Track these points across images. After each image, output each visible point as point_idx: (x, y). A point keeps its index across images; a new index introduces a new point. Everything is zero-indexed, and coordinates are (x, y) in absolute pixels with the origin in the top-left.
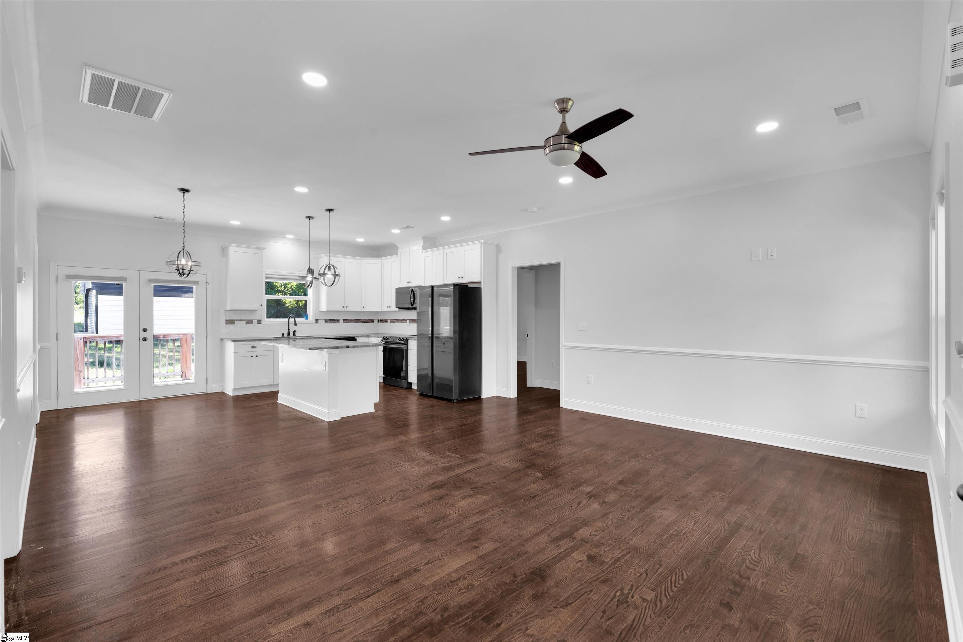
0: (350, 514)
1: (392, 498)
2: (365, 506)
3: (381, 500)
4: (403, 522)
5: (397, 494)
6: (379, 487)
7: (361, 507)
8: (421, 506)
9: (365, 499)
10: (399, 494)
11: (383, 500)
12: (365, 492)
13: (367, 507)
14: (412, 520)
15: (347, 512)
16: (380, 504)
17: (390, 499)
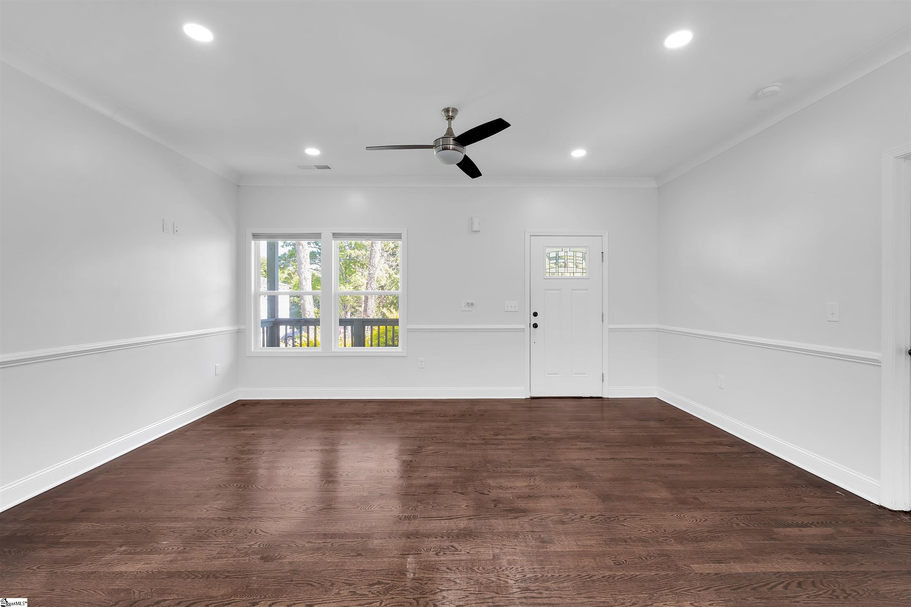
0: (637, 515)
1: (582, 517)
2: (618, 519)
3: (596, 519)
4: (587, 488)
5: (573, 520)
6: (588, 543)
7: (623, 519)
8: (558, 496)
9: (615, 529)
10: (570, 520)
11: (593, 519)
12: (612, 540)
13: (616, 517)
14: (578, 487)
15: (641, 519)
16: (600, 515)
17: (584, 516)
